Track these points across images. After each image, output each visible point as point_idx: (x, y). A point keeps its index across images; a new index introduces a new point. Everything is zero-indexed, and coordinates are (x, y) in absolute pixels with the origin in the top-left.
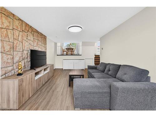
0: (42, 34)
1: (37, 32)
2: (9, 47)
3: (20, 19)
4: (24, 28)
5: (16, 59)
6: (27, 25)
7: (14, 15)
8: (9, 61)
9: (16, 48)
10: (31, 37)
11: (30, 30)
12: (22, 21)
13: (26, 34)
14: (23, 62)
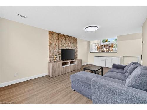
0: (72, 38)
1: (69, 37)
2: (51, 48)
3: (57, 33)
4: (59, 37)
5: (55, 54)
6: (61, 35)
7: (54, 32)
8: (52, 55)
9: (55, 49)
10: (63, 41)
11: (63, 37)
12: (58, 33)
13: (60, 40)
14: (58, 56)
